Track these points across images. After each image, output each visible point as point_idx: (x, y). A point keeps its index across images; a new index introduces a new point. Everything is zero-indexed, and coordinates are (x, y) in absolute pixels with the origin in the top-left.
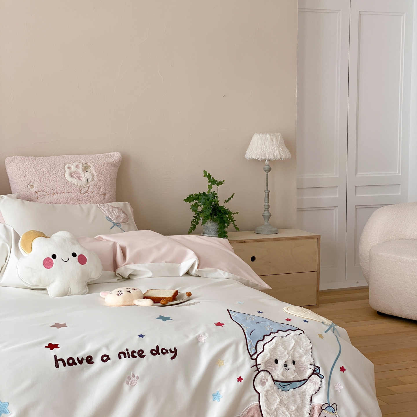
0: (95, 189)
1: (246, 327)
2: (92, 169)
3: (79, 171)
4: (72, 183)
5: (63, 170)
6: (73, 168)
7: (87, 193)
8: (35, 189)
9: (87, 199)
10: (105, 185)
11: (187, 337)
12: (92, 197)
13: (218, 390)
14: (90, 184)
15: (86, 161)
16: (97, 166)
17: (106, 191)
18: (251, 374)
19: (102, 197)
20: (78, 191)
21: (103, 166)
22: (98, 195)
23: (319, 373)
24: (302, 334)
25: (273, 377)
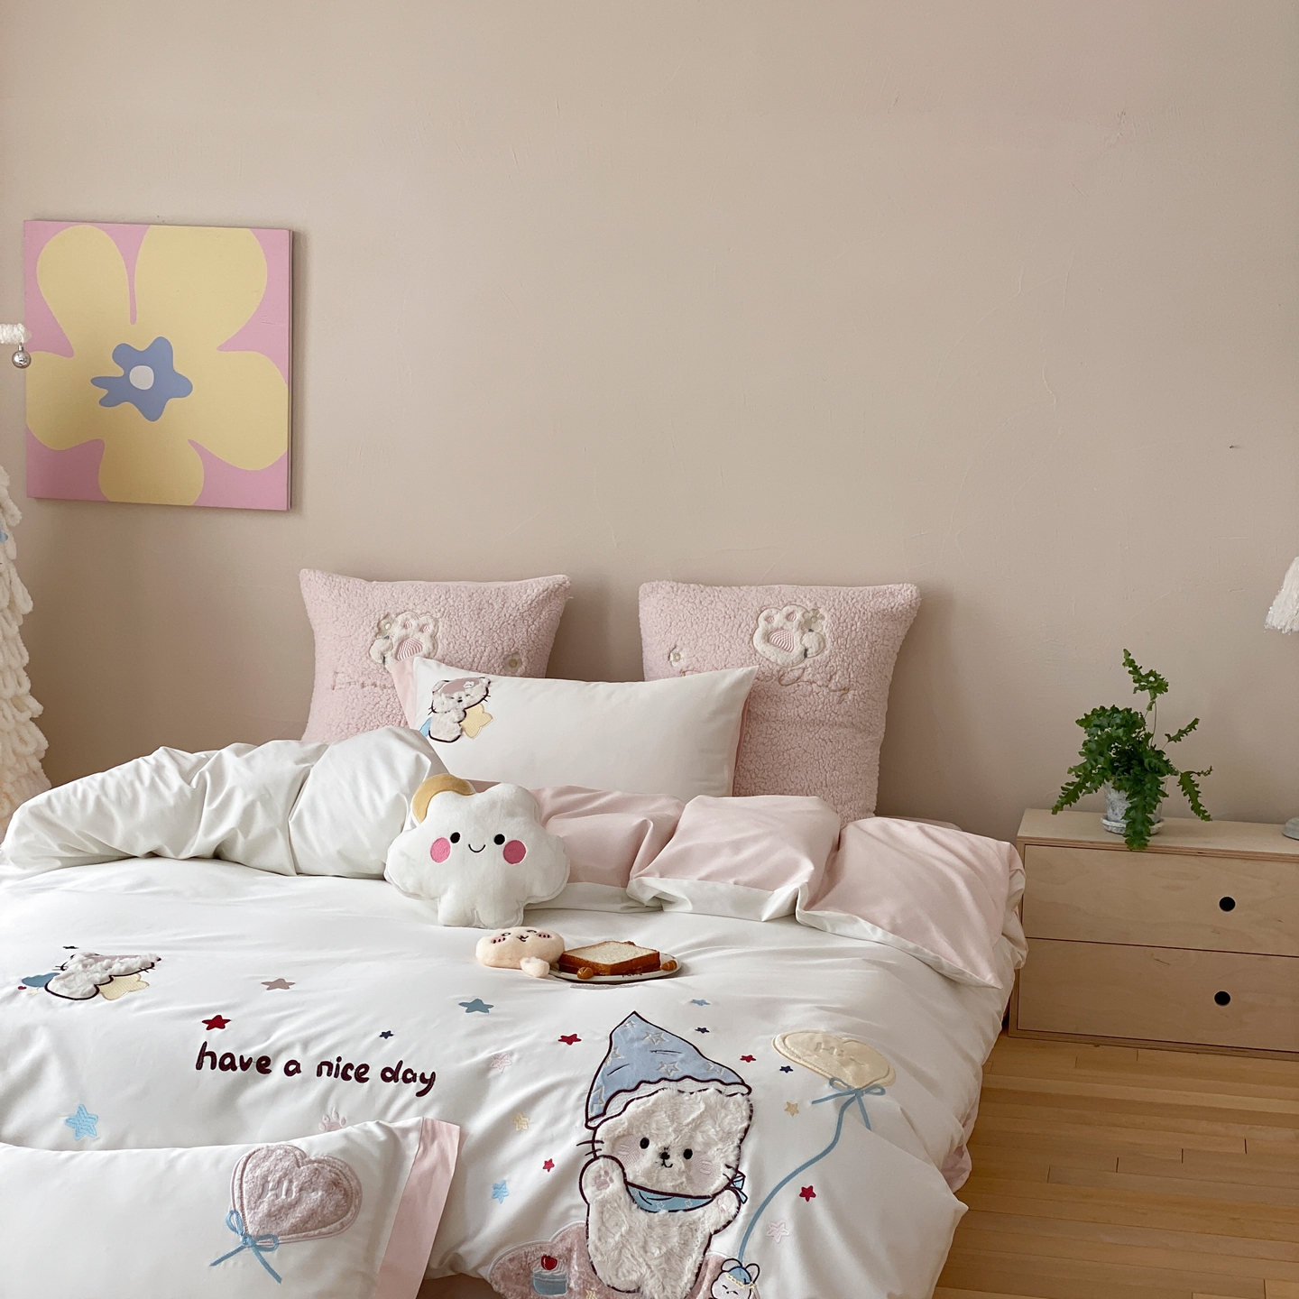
0: (818, 676)
2: (824, 626)
3: (790, 628)
4: (763, 657)
5: (751, 622)
6: (778, 619)
7: (796, 685)
8: (683, 663)
10: (851, 666)
12: (807, 694)
13: (505, 1178)
14: (808, 662)
15: (816, 604)
16: (839, 619)
17: (850, 681)
18: (576, 1159)
20: (774, 678)
21: (856, 619)
22: (826, 691)
23: (740, 1190)
24: (739, 1096)
25: (625, 1175)
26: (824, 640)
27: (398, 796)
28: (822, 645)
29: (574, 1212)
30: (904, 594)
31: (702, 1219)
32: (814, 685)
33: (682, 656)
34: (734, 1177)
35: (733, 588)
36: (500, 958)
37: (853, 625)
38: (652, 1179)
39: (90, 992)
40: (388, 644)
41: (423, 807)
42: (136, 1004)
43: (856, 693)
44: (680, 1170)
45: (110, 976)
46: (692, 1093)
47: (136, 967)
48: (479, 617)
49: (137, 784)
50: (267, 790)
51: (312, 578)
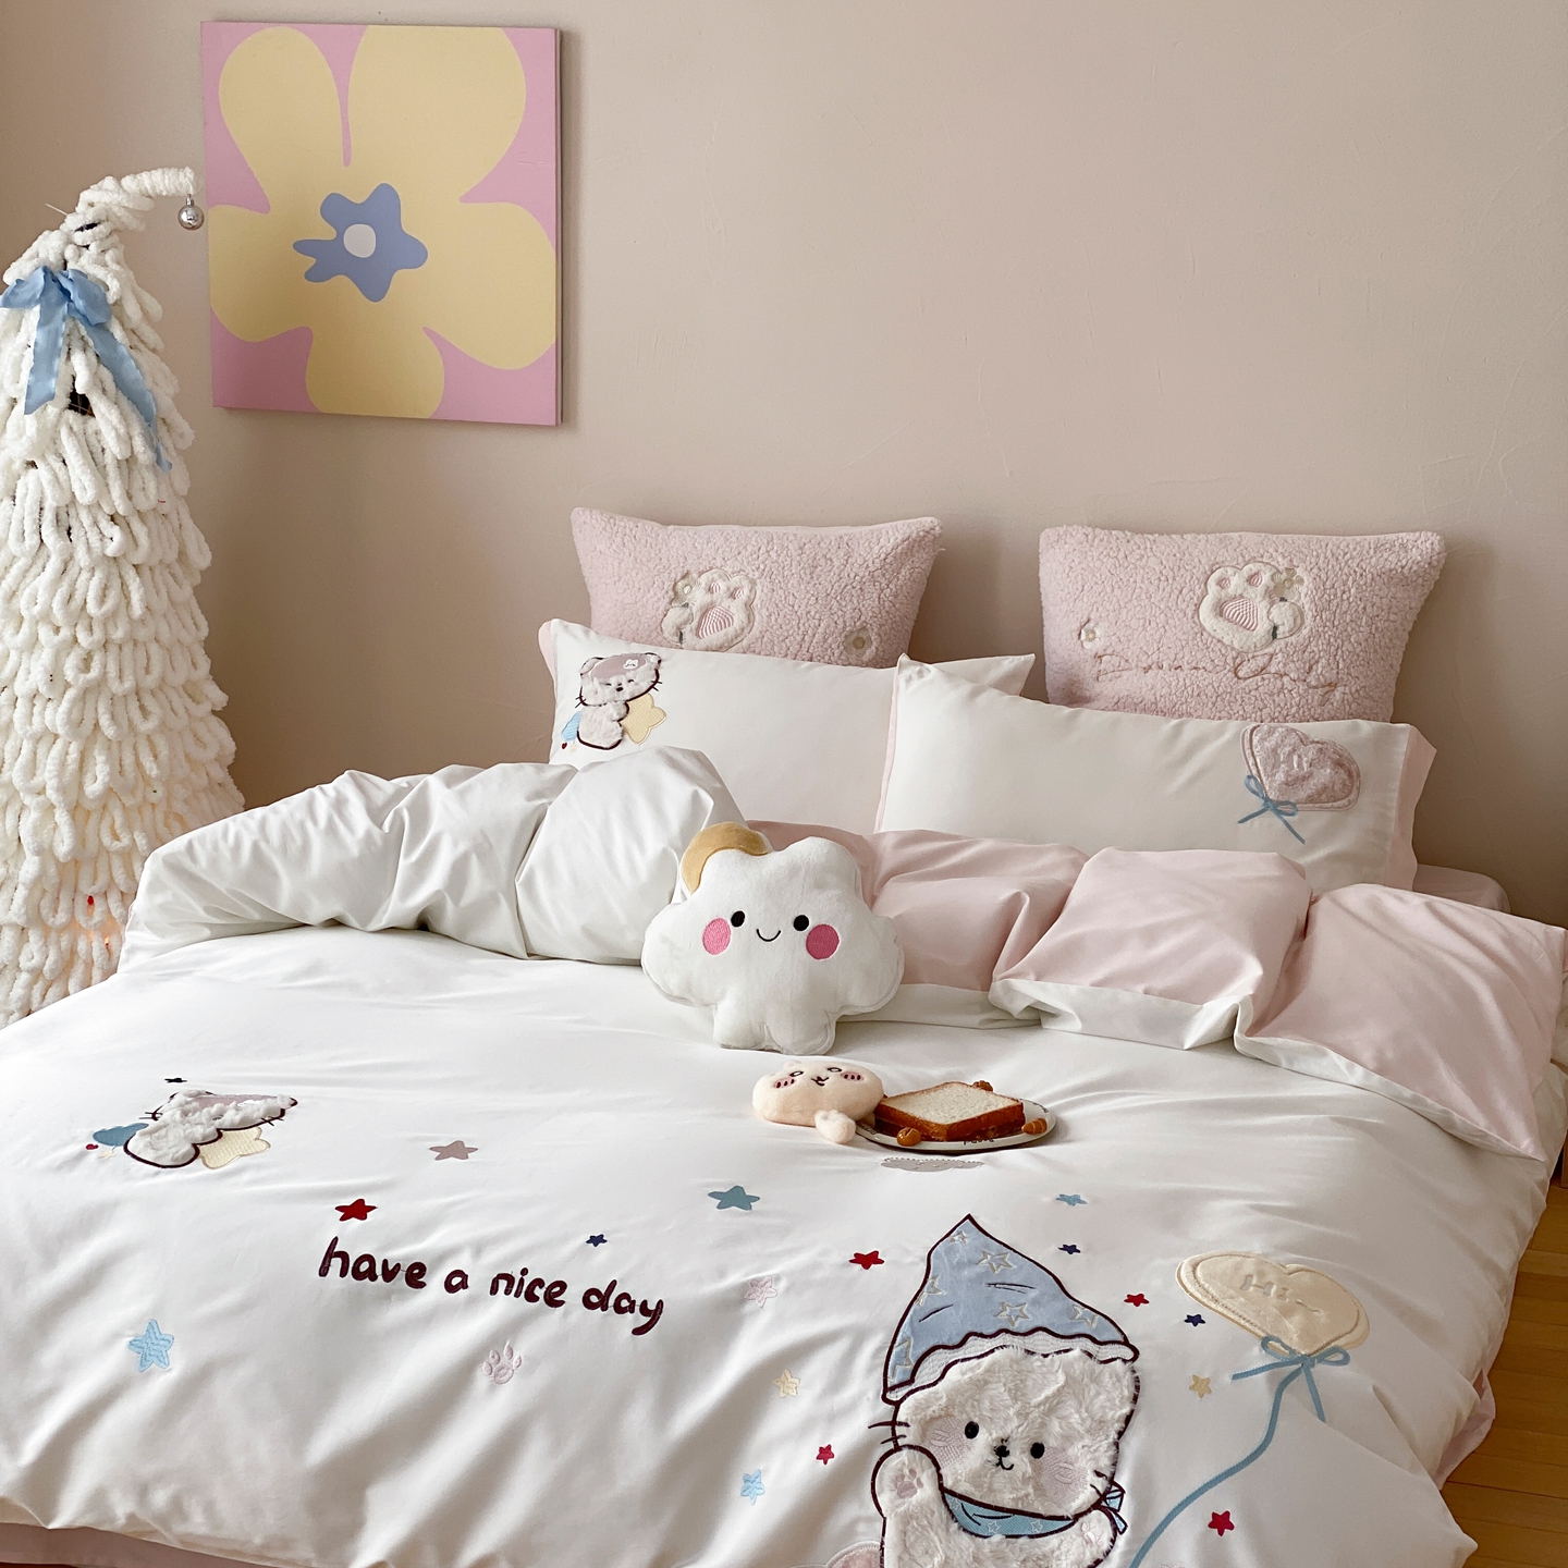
0: (1292, 665)
1: (936, 1290)
2: (1303, 594)
3: (1253, 595)
4: (1213, 638)
5: (1197, 587)
6: (1236, 583)
7: (1259, 678)
8: (1097, 645)
9: (1253, 698)
10: (1340, 652)
11: (722, 1274)
12: (1275, 691)
13: (761, 1467)
14: (1278, 645)
15: (1291, 561)
16: (1324, 583)
17: (1338, 673)
18: (867, 1447)
19: (1317, 695)
20: (1228, 667)
21: (1350, 583)
22: (1302, 687)
23: (1116, 1511)
24: (1119, 1362)
25: (940, 1477)
26: (1302, 614)
27: (665, 851)
28: (1299, 621)
29: (861, 1527)
30: (1421, 546)
31: (1057, 1553)
32: (1285, 679)
33: (1098, 633)
34: (1108, 1491)
35: (1174, 536)
36: (785, 1109)
37: (1344, 592)
38: (982, 1485)
39: (184, 1156)
40: (686, 615)
41: (695, 873)
42: (246, 1177)
43: (1347, 691)
44: (1024, 1475)
45: (218, 1130)
46: (1046, 1356)
47: (257, 1115)
48: (812, 577)
49: (309, 825)
50: (485, 837)
51: (588, 520)
